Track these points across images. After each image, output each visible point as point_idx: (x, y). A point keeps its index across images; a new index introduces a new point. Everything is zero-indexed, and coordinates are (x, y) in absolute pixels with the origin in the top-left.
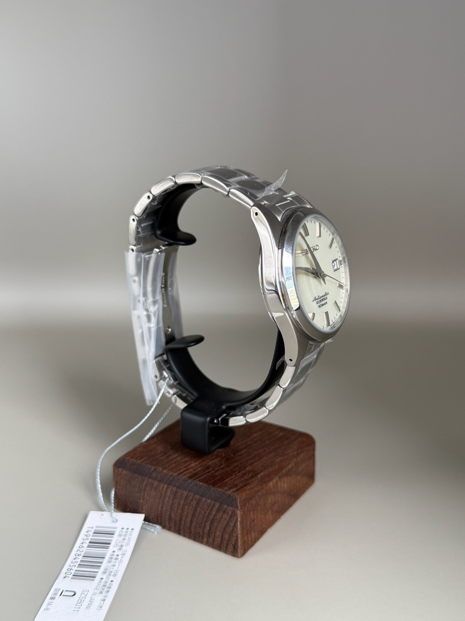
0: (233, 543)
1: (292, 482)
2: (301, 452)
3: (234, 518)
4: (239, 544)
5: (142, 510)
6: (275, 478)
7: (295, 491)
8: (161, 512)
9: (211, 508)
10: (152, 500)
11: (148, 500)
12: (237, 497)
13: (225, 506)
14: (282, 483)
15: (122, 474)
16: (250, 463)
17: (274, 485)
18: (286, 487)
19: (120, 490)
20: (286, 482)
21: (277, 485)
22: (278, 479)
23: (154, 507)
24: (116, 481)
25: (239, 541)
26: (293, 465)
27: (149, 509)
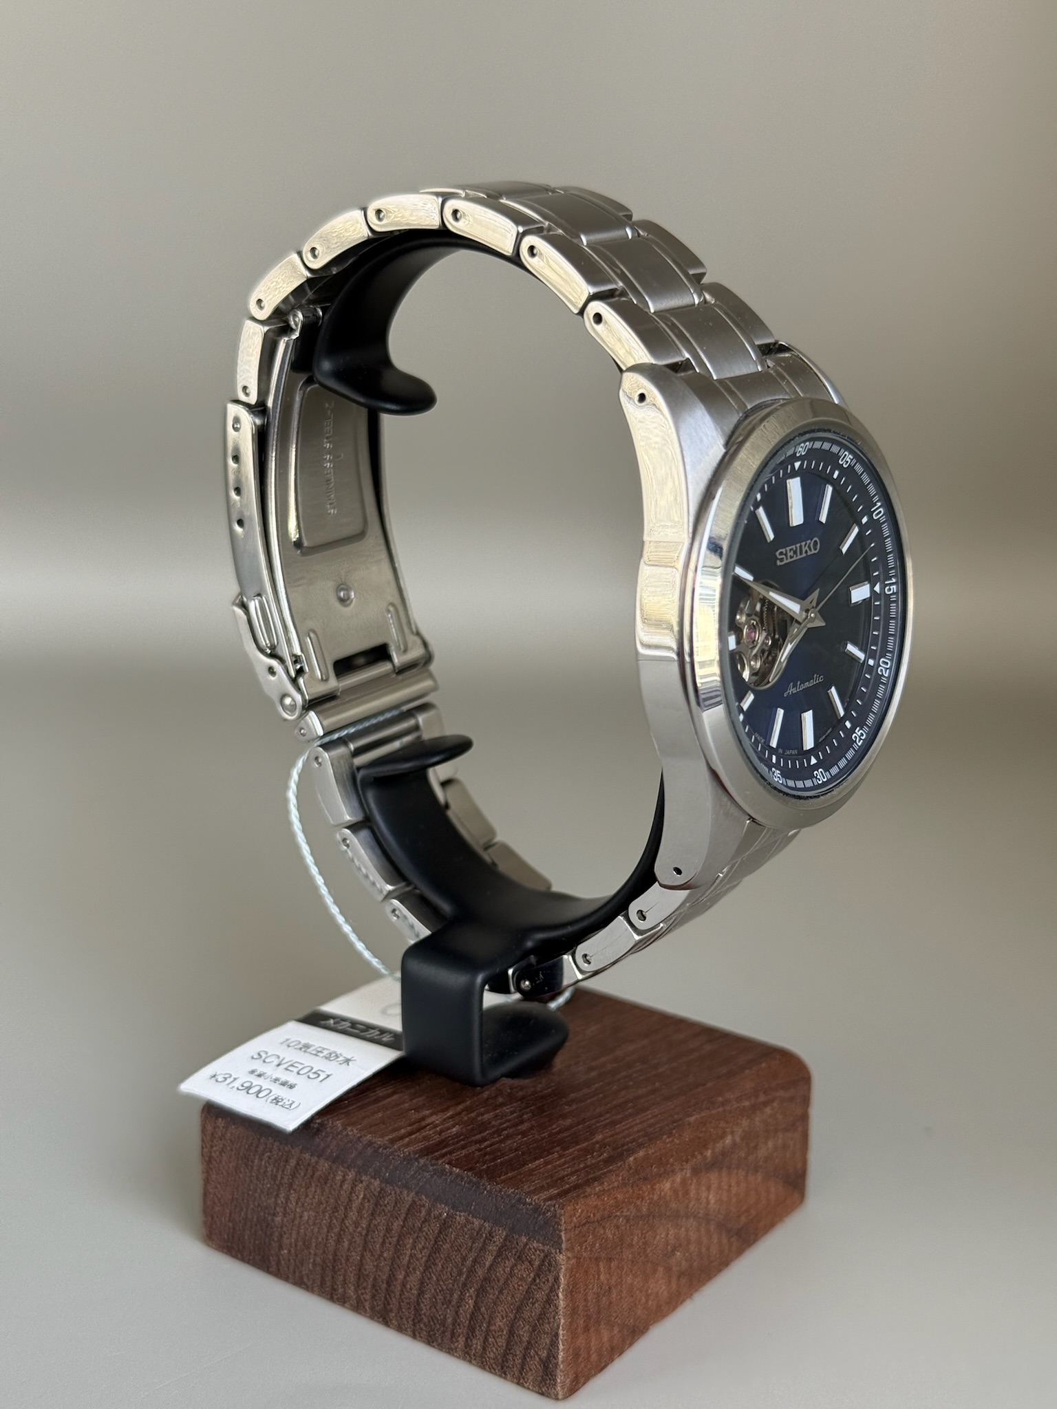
0: (544, 1354)
1: (734, 1191)
2: (765, 1104)
3: (546, 1276)
4: (561, 1355)
5: (281, 1248)
6: (682, 1170)
7: (743, 1219)
8: (335, 1254)
9: (481, 1245)
10: (309, 1217)
11: (298, 1215)
12: (558, 1215)
13: (524, 1240)
14: (704, 1188)
15: (227, 1138)
16: (607, 1121)
17: (675, 1192)
18: (715, 1203)
19: (218, 1186)
20: (714, 1186)
21: (686, 1193)
22: (688, 1175)
23: (314, 1240)
24: (207, 1159)
25: (561, 1347)
26: (738, 1139)
27: (300, 1243)
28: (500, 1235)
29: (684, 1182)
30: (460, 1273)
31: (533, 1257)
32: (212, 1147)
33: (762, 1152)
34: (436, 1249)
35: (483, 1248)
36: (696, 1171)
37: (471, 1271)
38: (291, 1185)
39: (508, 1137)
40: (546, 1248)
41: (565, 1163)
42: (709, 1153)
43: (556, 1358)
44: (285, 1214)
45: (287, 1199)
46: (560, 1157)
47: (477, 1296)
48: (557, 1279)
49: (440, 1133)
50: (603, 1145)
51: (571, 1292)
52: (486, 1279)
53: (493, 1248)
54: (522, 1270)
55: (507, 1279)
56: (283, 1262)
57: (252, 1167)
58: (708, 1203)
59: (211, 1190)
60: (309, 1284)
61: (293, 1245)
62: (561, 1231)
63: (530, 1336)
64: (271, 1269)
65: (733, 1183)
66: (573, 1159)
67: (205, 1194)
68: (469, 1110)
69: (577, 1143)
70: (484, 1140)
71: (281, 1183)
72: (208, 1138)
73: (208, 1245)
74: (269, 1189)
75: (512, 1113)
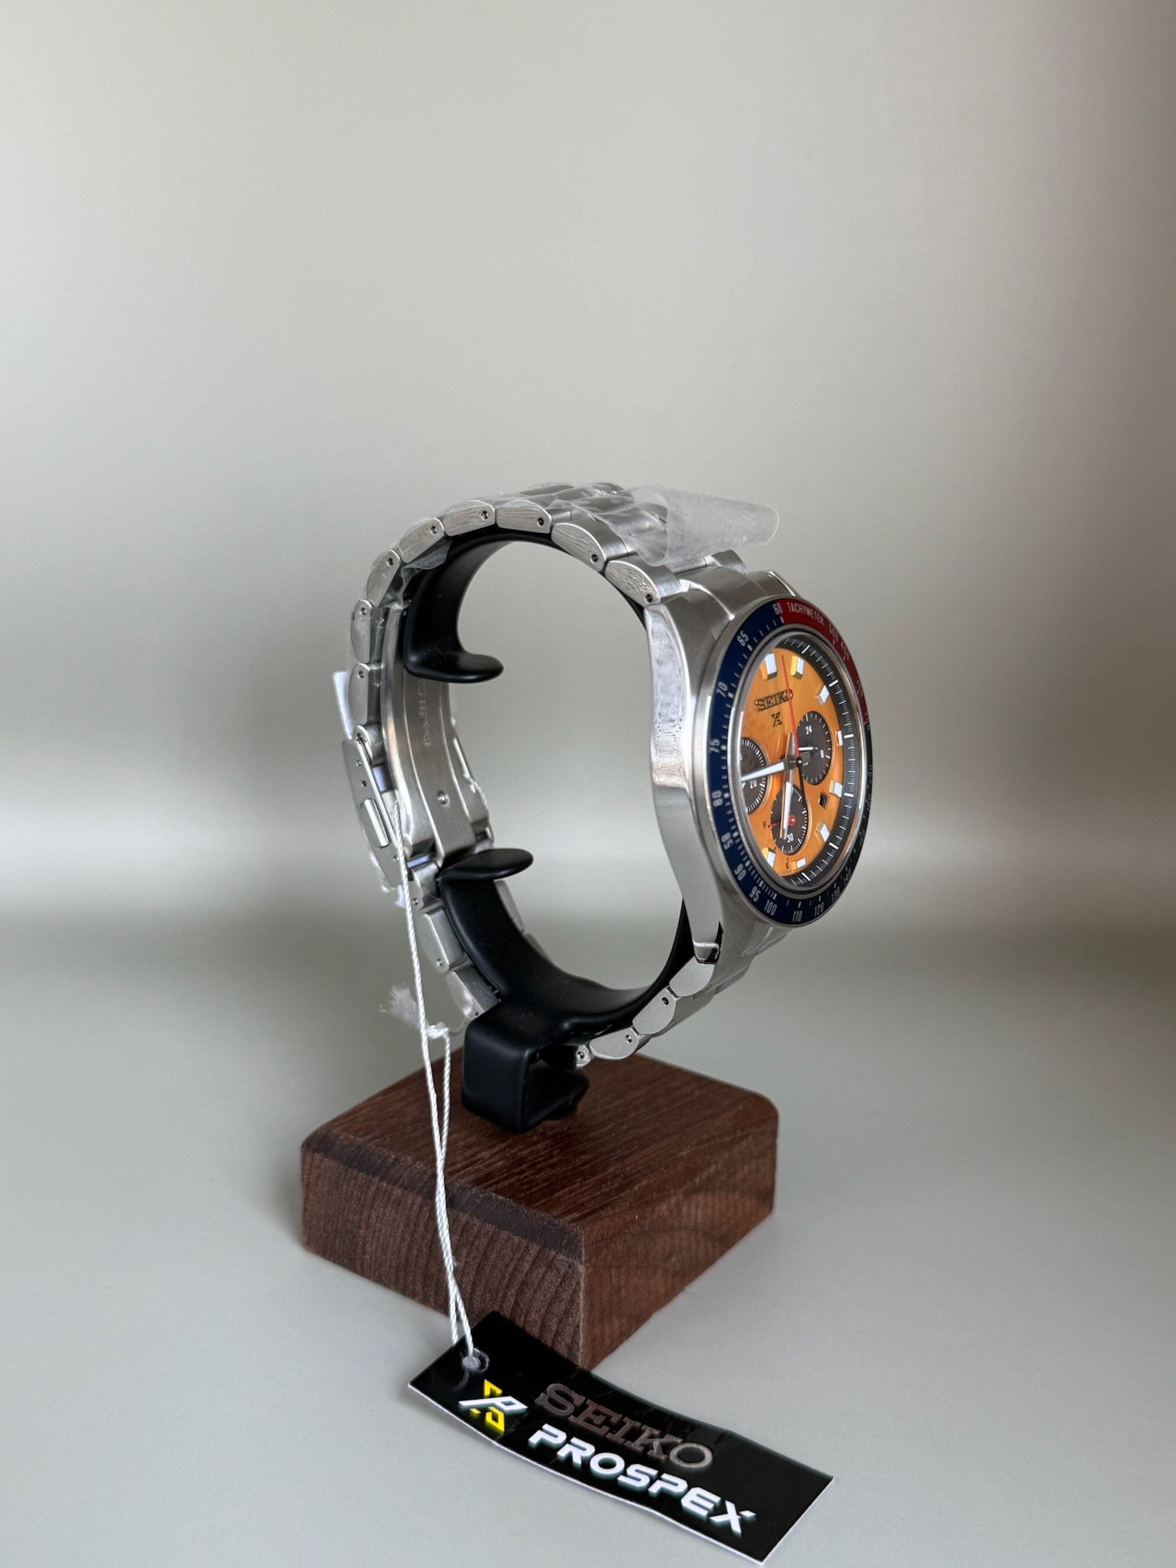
0: (568, 1340)
1: (717, 1206)
2: (742, 1139)
3: (571, 1281)
4: (581, 1342)
5: (364, 1253)
6: (676, 1194)
7: (724, 1228)
8: (407, 1260)
9: (519, 1256)
10: (386, 1230)
11: (377, 1230)
12: (579, 1235)
13: (553, 1253)
14: (693, 1207)
15: (322, 1168)
16: (618, 1156)
17: (671, 1212)
18: (702, 1218)
19: (315, 1204)
20: (701, 1205)
21: (680, 1211)
22: (681, 1198)
23: (390, 1248)
24: (306, 1183)
25: (581, 1335)
26: (720, 1168)
27: (379, 1251)
28: (534, 1249)
29: (678, 1203)
30: (503, 1277)
31: (560, 1266)
32: (310, 1174)
33: (739, 1176)
34: (485, 1257)
35: (521, 1259)
36: (687, 1194)
37: (512, 1275)
38: (372, 1205)
39: (541, 1170)
40: (570, 1260)
41: (586, 1191)
42: (697, 1180)
43: (578, 1344)
44: (368, 1227)
45: (369, 1216)
46: (581, 1187)
47: (517, 1294)
48: (578, 1283)
49: (488, 1166)
50: (615, 1176)
51: (589, 1293)
52: (524, 1283)
53: (529, 1258)
54: (551, 1276)
55: (540, 1283)
56: (366, 1265)
57: (342, 1192)
58: (696, 1217)
59: (310, 1208)
60: (386, 1282)
61: (373, 1251)
62: (581, 1247)
63: (558, 1326)
64: (357, 1270)
65: (716, 1200)
66: (592, 1188)
67: (305, 1210)
68: (511, 1146)
69: (594, 1174)
70: (522, 1172)
71: (364, 1205)
72: (307, 1167)
73: (307, 1249)
74: (354, 1208)
75: (544, 1149)
